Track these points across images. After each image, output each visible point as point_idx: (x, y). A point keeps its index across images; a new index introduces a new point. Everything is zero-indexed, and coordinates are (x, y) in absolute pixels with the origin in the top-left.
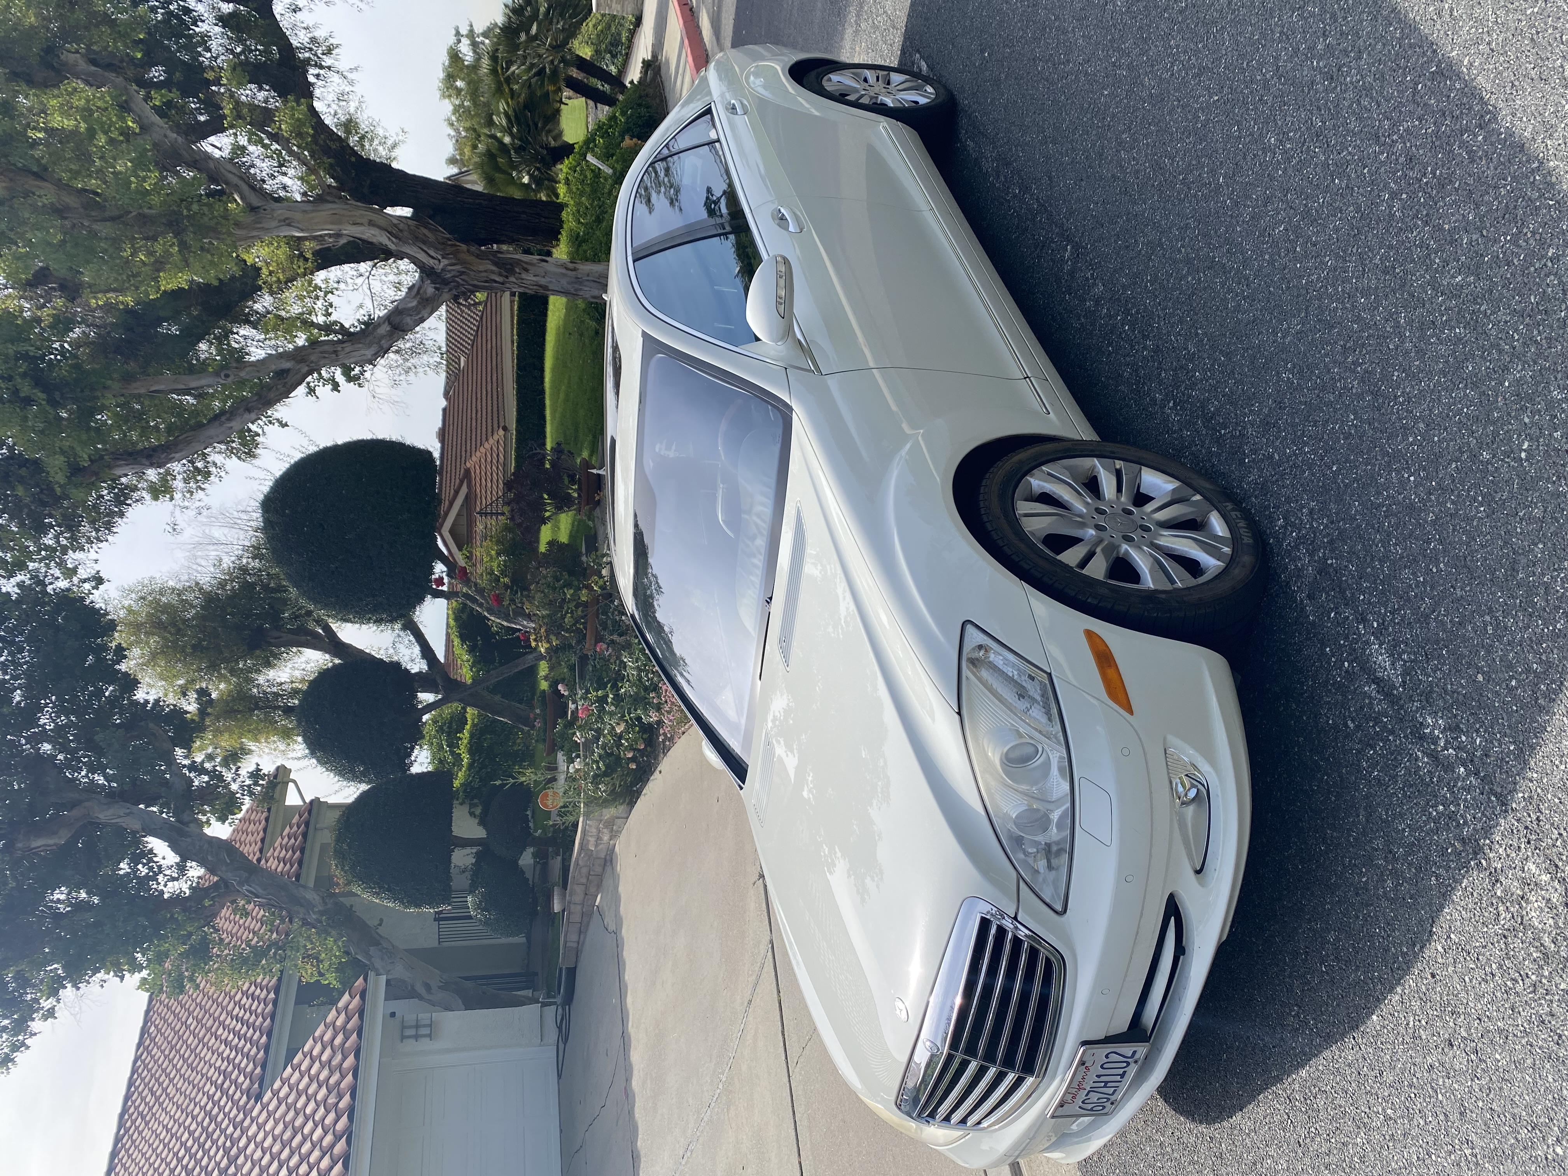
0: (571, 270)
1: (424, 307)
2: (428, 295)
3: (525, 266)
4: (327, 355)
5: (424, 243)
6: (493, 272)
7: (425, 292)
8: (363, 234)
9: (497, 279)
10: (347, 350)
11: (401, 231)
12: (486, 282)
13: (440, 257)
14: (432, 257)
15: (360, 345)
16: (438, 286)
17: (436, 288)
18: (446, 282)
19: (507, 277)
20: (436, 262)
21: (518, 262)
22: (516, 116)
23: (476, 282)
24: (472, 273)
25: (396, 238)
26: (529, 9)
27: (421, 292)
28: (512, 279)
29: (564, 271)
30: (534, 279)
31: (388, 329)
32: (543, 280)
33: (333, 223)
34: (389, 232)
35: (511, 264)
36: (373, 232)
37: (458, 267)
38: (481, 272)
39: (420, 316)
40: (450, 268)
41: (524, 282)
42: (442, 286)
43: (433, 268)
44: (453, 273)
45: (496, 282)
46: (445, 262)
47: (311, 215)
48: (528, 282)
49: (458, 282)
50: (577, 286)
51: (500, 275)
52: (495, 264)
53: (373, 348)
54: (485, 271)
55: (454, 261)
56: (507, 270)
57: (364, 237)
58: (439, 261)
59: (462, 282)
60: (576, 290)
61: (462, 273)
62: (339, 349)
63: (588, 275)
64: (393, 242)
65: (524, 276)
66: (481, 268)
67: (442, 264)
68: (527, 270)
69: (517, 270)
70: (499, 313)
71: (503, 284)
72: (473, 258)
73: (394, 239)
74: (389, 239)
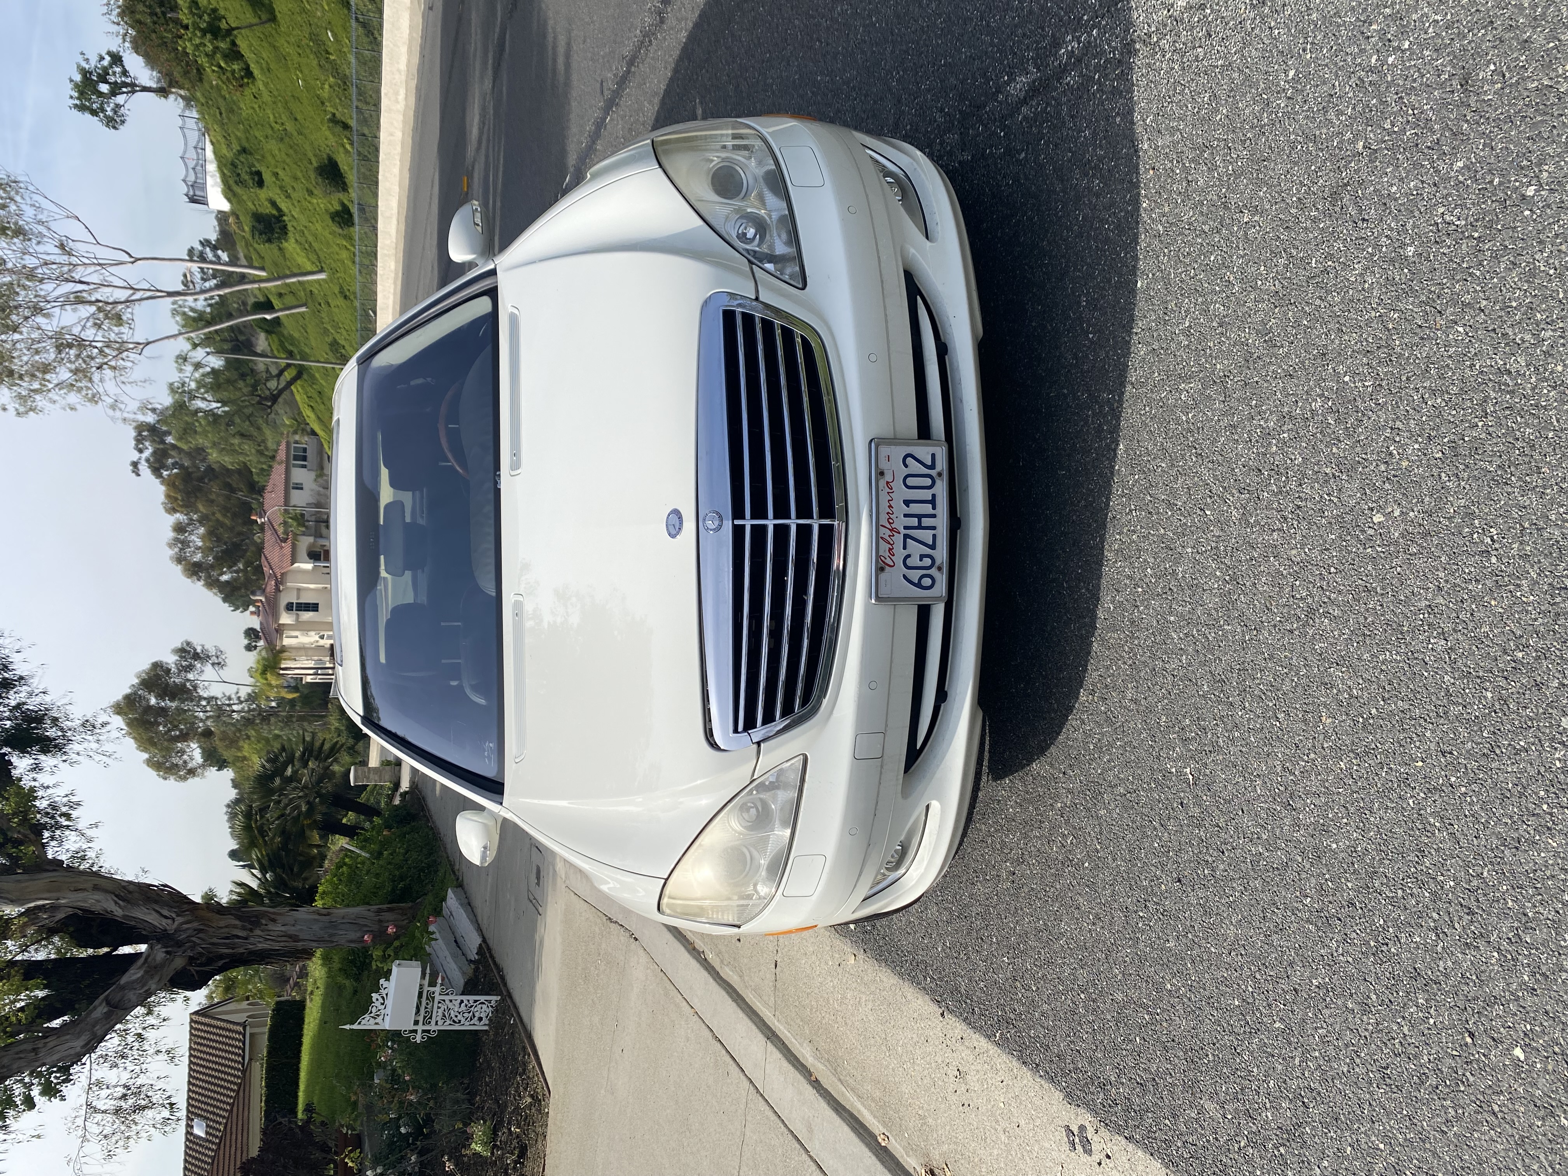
0: (325, 915)
1: (152, 976)
2: (158, 962)
3: (273, 916)
4: (22, 1055)
5: (156, 902)
6: (235, 926)
7: (154, 959)
8: (86, 902)
9: (240, 934)
10: (51, 1044)
11: (130, 892)
12: (227, 938)
13: (174, 915)
14: (166, 917)
15: (68, 1037)
16: (169, 949)
17: (167, 953)
18: (179, 944)
19: (251, 930)
20: (169, 921)
21: (264, 914)
22: (270, 861)
23: (215, 940)
24: (211, 930)
25: (124, 900)
26: (284, 754)
27: (149, 960)
28: (258, 932)
29: (317, 917)
30: (283, 929)
31: (105, 1010)
32: (293, 928)
33: (49, 891)
34: (116, 896)
35: (256, 916)
36: (96, 897)
37: (195, 925)
38: (222, 928)
39: (146, 988)
40: (185, 926)
41: (271, 933)
42: (175, 949)
43: (166, 930)
44: (189, 932)
45: (238, 937)
46: (179, 920)
47: (23, 885)
48: (276, 934)
49: (194, 942)
50: (331, 931)
51: (243, 928)
52: (239, 918)
53: (83, 1037)
54: (226, 927)
55: (190, 918)
56: (251, 923)
57: (85, 905)
58: (173, 919)
59: (198, 941)
60: (331, 935)
61: (200, 931)
62: (40, 1046)
63: (343, 918)
64: (120, 907)
65: (271, 927)
66: (222, 924)
67: (176, 923)
68: (274, 920)
69: (264, 922)
70: (246, 1109)
71: (246, 939)
72: (214, 914)
73: (121, 902)
74: (116, 903)
